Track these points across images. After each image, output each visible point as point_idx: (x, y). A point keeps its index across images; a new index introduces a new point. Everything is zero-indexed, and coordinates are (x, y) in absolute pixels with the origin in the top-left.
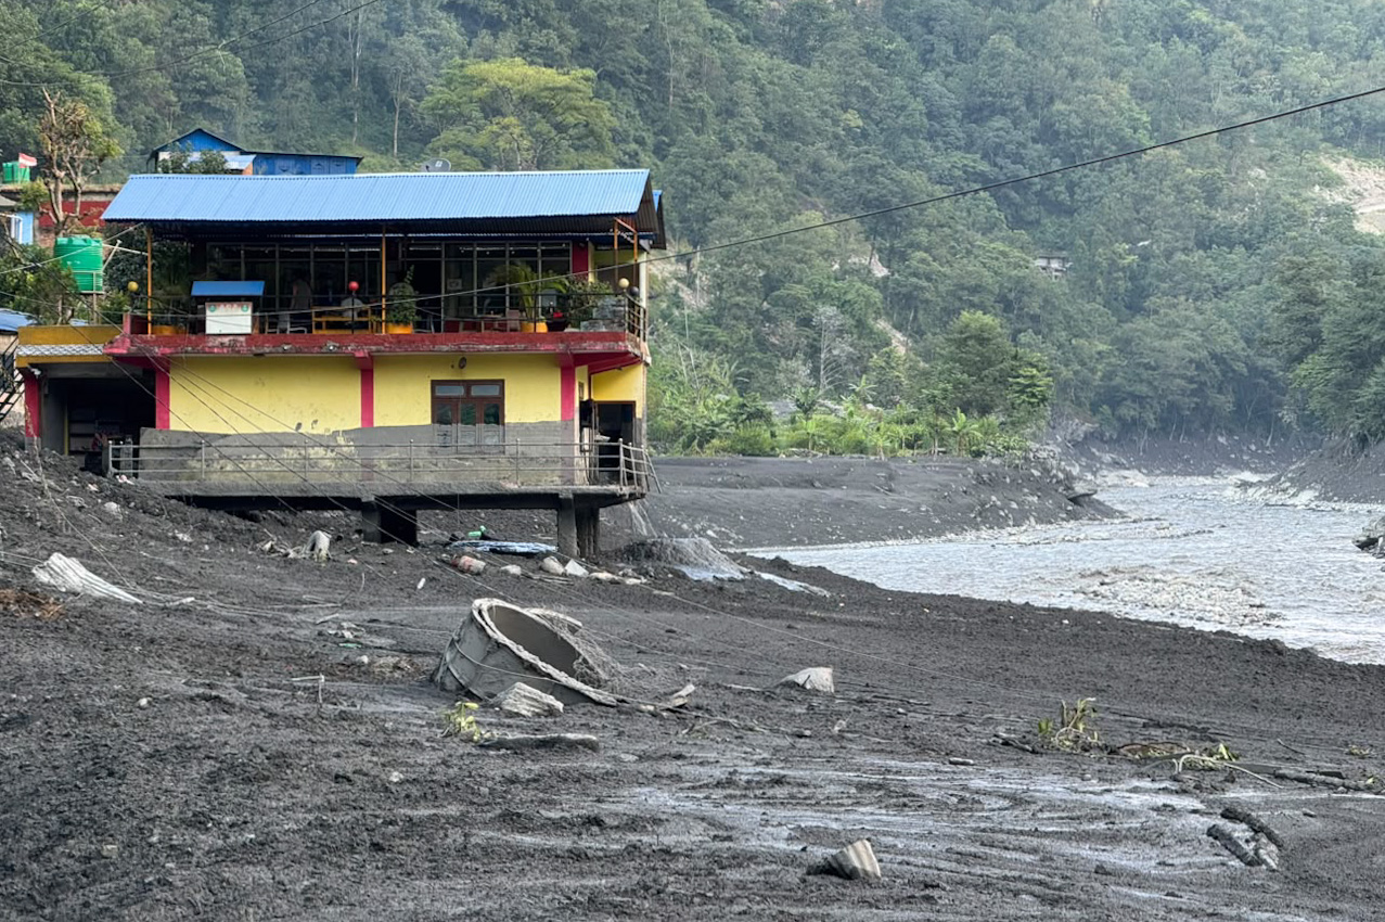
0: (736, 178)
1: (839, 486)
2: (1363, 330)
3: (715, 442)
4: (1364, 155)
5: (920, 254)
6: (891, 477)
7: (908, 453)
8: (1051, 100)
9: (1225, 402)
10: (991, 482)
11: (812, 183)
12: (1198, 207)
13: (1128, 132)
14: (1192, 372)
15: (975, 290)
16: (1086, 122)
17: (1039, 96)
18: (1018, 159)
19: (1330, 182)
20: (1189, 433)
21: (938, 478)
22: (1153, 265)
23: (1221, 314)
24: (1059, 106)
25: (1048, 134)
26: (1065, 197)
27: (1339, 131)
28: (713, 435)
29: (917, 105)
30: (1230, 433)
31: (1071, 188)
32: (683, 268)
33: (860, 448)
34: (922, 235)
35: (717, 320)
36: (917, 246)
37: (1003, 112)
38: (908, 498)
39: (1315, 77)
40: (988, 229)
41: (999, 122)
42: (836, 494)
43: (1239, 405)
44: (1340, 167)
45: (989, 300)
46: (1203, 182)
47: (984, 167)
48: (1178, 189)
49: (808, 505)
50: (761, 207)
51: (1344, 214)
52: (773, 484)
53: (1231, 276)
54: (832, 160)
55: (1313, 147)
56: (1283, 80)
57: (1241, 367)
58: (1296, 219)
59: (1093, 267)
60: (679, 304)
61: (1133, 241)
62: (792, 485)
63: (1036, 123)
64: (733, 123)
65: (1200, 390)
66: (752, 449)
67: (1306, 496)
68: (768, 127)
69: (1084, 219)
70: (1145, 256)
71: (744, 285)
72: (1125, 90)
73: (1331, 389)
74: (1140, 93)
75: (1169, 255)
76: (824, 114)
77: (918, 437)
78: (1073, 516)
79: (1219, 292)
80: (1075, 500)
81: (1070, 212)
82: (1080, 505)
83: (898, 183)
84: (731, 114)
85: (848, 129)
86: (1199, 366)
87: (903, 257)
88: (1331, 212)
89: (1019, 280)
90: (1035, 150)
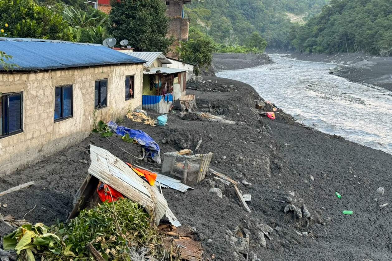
0: (214, 12)
1: (238, 58)
2: (303, 36)
3: (218, 51)
4: (291, 12)
5: (237, 23)
6: (245, 57)
7: (246, 53)
8: (252, 4)
9: (275, 44)
10: (258, 58)
11: (223, 13)
12: (271, 18)
13: (262, 8)
14: (271, 40)
15: (244, 28)
16: (257, 6)
17: (251, 3)
18: (248, 11)
19: (287, 16)
20: (270, 48)
21: (251, 57)
22: (265, 26)
23: (275, 32)
24: (253, 4)
25: (252, 8)
26: (253, 16)
27: (288, 9)
28: (218, 50)
29: (235, 4)
30: (275, 48)
31: (254, 15)
32: (206, 24)
33: (240, 52)
34: (238, 21)
35: (211, 31)
36: (236, 22)
37: (246, 5)
38: (248, 61)
39: (285, 2)
40: (245, 20)
41: (245, 6)
42: (238, 60)
43: (276, 45)
44: (288, 14)
45: (246, 30)
46: (271, 15)
47: (243, 12)
48: (268, 16)
49: (235, 61)
50: (218, 16)
51: (289, 20)
52: (228, 58)
53: (275, 28)
54: (225, 10)
55: (285, 11)
56: (281, 2)
57: (277, 40)
58: (283, 20)
59: (258, 26)
60: (206, 29)
61: (262, 23)
62: (231, 58)
63: (250, 6)
64: (213, 4)
65: (272, 43)
66: (224, 52)
67: (295, 59)
68: (217, 5)
69: (256, 19)
70: (264, 24)
71: (215, 27)
72: (262, 2)
73: (298, 44)
74: (263, 3)
75: (267, 25)
76: (224, 4)
77: (247, 51)
78: (269, 63)
79: (274, 30)
80: (269, 60)
81: (254, 18)
82: (270, 61)
83: (234, 13)
84: (212, 3)
85: (227, 6)
86: (272, 39)
87: (235, 24)
88: (288, 20)
89: (249, 27)
90: (250, 10)
